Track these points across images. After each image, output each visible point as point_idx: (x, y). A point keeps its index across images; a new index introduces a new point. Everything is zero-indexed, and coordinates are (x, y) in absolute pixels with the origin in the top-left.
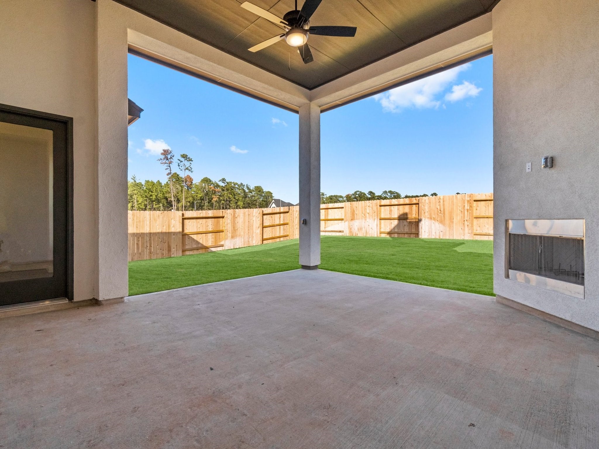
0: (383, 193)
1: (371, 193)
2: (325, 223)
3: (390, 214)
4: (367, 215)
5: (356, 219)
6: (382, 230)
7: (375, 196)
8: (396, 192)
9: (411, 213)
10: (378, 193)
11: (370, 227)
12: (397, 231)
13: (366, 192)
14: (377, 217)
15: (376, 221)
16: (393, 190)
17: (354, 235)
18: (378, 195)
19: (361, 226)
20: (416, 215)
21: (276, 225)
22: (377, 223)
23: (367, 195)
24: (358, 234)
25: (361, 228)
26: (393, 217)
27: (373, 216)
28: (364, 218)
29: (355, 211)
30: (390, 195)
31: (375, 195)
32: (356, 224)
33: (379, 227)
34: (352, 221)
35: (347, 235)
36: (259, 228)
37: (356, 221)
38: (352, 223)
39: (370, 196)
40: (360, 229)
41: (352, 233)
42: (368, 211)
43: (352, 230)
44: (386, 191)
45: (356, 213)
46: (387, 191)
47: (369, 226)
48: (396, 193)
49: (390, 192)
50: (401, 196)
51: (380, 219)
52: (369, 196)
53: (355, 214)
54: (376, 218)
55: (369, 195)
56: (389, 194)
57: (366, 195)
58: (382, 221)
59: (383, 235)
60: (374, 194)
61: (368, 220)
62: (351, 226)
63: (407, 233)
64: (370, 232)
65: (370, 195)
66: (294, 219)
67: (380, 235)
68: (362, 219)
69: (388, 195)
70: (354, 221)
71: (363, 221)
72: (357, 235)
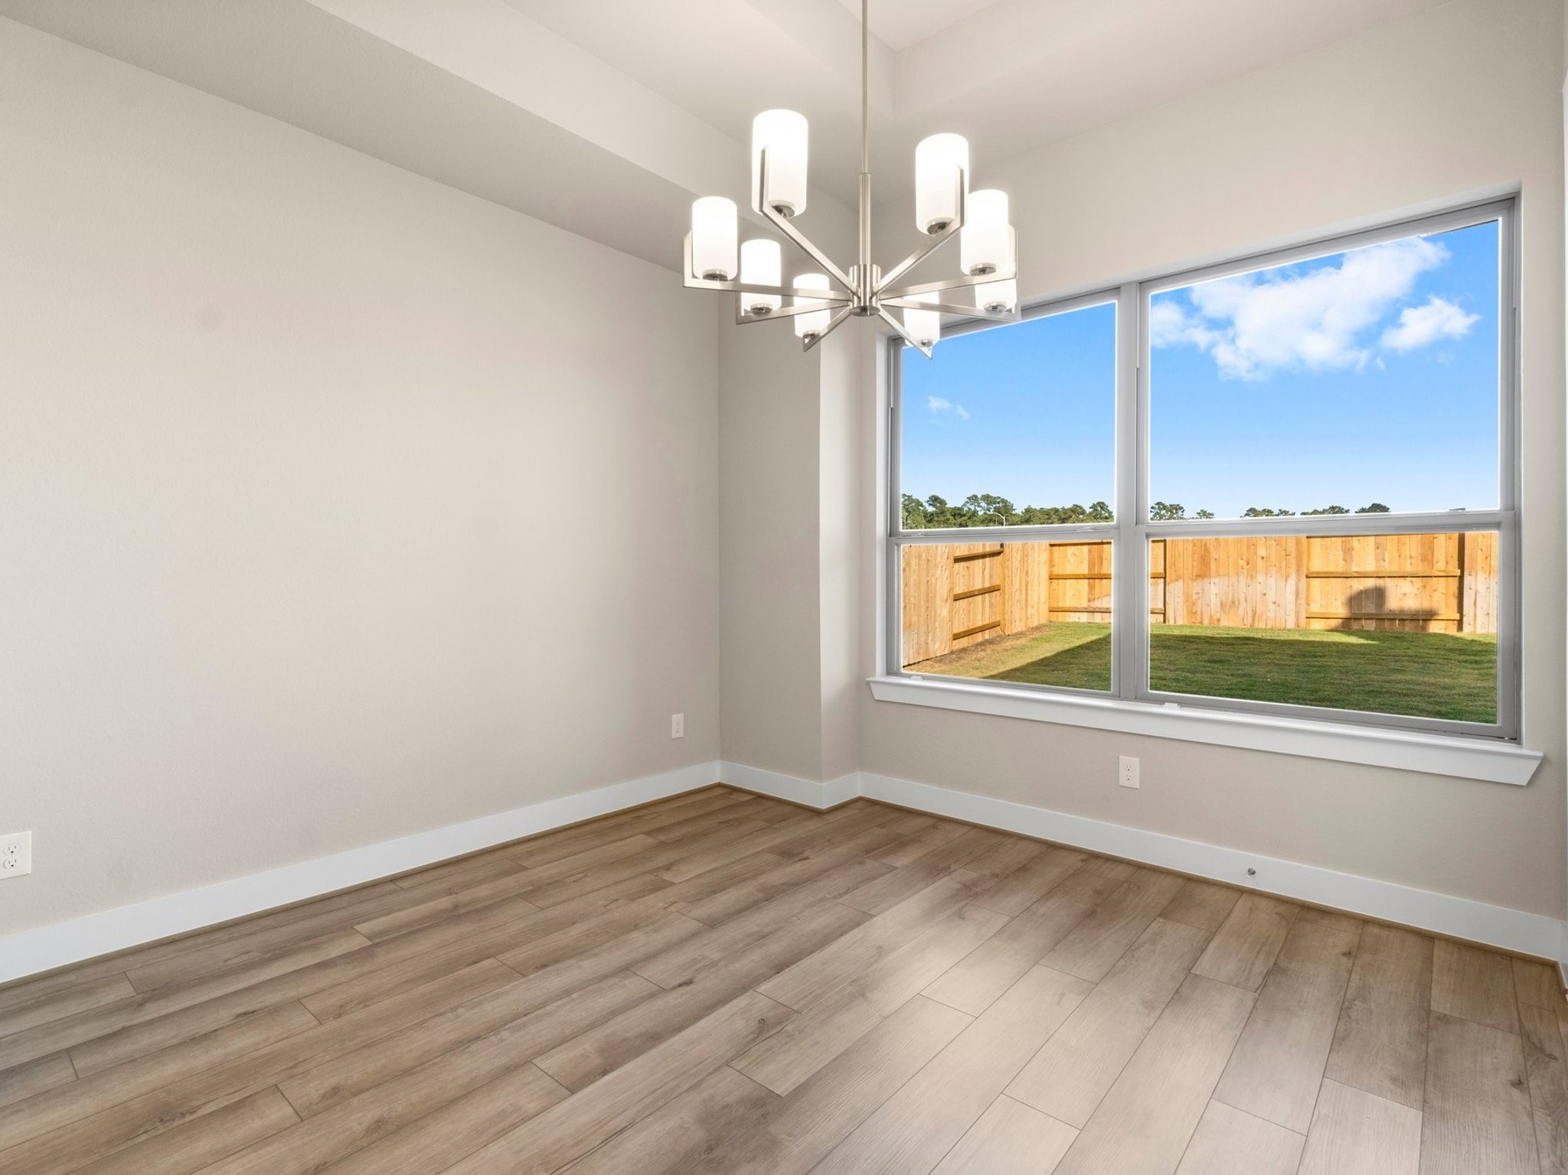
0: (967, 502)
1: (935, 500)
2: (1091, 588)
3: (1345, 560)
4: (1260, 561)
5: (1213, 574)
6: (1315, 608)
7: (945, 510)
8: (1003, 499)
9: (1430, 557)
10: (954, 501)
11: (1271, 597)
12: (1374, 612)
13: (924, 499)
14: (1298, 570)
15: (1292, 581)
16: (994, 494)
17: (1206, 622)
18: (953, 506)
19: (1233, 596)
20: (1447, 563)
21: (976, 593)
22: (1297, 588)
23: (926, 505)
24: (1221, 620)
25: (1233, 602)
26: (1354, 569)
27: (1280, 567)
28: (1245, 573)
29: (1212, 550)
30: (985, 505)
31: (947, 506)
32: (1214, 591)
33: (1303, 601)
34: (1199, 579)
35: (1180, 622)
36: (946, 601)
37: (1214, 580)
38: (1197, 586)
39: (934, 509)
40: (1230, 605)
41: (1199, 616)
42: (1262, 552)
43: (1199, 606)
44: (976, 496)
45: (1217, 557)
46: (980, 496)
47: (1265, 594)
48: (1003, 501)
49: (986, 498)
50: (1015, 510)
51: (1307, 577)
52: (931, 509)
53: (1212, 561)
54: (1293, 571)
55: (930, 505)
56: (983, 504)
57: (922, 505)
58: (1315, 582)
59: (1317, 625)
60: (943, 502)
61: (1260, 578)
62: (1195, 597)
63: (1414, 618)
64: (1271, 614)
65: (933, 506)
66: (1013, 575)
67: (1308, 624)
68: (1237, 574)
69: (981, 507)
70: (1206, 581)
71: (1243, 580)
72: (1216, 622)
